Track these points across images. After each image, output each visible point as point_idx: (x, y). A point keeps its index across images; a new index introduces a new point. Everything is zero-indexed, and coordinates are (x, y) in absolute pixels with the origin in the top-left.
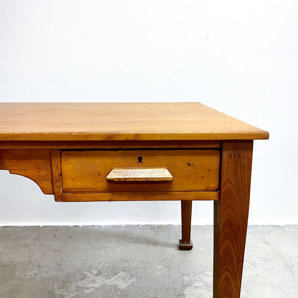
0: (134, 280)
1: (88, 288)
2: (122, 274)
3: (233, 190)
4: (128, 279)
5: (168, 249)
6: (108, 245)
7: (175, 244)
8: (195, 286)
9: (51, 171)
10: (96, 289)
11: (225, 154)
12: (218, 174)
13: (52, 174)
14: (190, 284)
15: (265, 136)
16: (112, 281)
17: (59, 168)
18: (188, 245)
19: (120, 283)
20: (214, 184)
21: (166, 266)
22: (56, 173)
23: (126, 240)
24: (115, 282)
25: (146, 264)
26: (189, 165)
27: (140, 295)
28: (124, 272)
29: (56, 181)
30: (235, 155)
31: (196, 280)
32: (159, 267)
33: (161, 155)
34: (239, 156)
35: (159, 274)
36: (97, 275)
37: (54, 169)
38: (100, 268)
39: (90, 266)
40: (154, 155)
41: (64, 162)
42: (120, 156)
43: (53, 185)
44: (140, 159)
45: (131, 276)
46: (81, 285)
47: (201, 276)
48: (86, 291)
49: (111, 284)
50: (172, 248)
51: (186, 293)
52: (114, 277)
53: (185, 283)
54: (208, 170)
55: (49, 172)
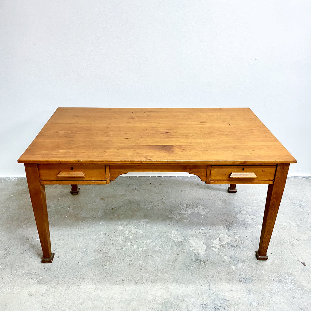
0: (208, 210)
1: (185, 214)
2: (200, 206)
3: (279, 181)
4: (204, 210)
5: (222, 192)
6: (185, 189)
7: (225, 189)
8: (242, 213)
9: (206, 173)
10: (190, 215)
11: (278, 168)
12: (274, 174)
13: (206, 174)
14: (239, 212)
15: (295, 162)
16: (196, 210)
17: (210, 172)
18: (234, 190)
19: (201, 212)
20: (272, 178)
21: (224, 203)
22: (208, 174)
23: (195, 187)
24: (198, 211)
25: (212, 201)
26: (263, 171)
27: (214, 218)
28: (201, 206)
29: (208, 177)
30: (282, 168)
31: (242, 210)
32: (220, 203)
33: (252, 168)
34: (284, 168)
35: (221, 207)
36: (187, 207)
37: (208, 172)
38: (186, 203)
39: (180, 202)
40: (249, 168)
41: (212, 170)
42: (235, 168)
43: (206, 178)
44: (243, 169)
45: (206, 208)
46: (181, 213)
47: (244, 208)
48: (184, 216)
49: (196, 212)
50: (224, 192)
51: (238, 217)
52: (197, 208)
53: (236, 212)
54: (270, 173)
55: (205, 173)
